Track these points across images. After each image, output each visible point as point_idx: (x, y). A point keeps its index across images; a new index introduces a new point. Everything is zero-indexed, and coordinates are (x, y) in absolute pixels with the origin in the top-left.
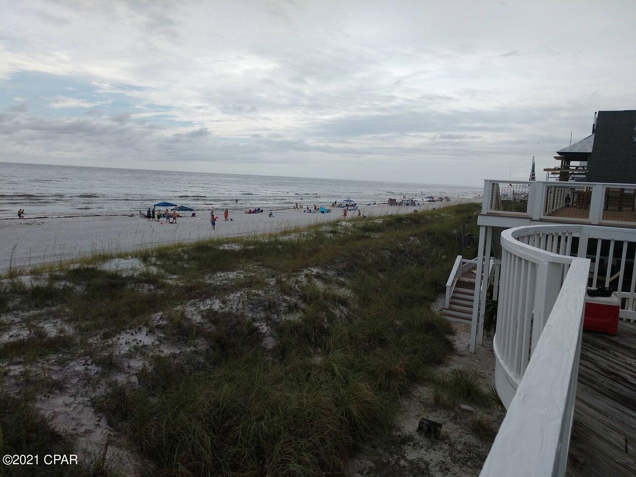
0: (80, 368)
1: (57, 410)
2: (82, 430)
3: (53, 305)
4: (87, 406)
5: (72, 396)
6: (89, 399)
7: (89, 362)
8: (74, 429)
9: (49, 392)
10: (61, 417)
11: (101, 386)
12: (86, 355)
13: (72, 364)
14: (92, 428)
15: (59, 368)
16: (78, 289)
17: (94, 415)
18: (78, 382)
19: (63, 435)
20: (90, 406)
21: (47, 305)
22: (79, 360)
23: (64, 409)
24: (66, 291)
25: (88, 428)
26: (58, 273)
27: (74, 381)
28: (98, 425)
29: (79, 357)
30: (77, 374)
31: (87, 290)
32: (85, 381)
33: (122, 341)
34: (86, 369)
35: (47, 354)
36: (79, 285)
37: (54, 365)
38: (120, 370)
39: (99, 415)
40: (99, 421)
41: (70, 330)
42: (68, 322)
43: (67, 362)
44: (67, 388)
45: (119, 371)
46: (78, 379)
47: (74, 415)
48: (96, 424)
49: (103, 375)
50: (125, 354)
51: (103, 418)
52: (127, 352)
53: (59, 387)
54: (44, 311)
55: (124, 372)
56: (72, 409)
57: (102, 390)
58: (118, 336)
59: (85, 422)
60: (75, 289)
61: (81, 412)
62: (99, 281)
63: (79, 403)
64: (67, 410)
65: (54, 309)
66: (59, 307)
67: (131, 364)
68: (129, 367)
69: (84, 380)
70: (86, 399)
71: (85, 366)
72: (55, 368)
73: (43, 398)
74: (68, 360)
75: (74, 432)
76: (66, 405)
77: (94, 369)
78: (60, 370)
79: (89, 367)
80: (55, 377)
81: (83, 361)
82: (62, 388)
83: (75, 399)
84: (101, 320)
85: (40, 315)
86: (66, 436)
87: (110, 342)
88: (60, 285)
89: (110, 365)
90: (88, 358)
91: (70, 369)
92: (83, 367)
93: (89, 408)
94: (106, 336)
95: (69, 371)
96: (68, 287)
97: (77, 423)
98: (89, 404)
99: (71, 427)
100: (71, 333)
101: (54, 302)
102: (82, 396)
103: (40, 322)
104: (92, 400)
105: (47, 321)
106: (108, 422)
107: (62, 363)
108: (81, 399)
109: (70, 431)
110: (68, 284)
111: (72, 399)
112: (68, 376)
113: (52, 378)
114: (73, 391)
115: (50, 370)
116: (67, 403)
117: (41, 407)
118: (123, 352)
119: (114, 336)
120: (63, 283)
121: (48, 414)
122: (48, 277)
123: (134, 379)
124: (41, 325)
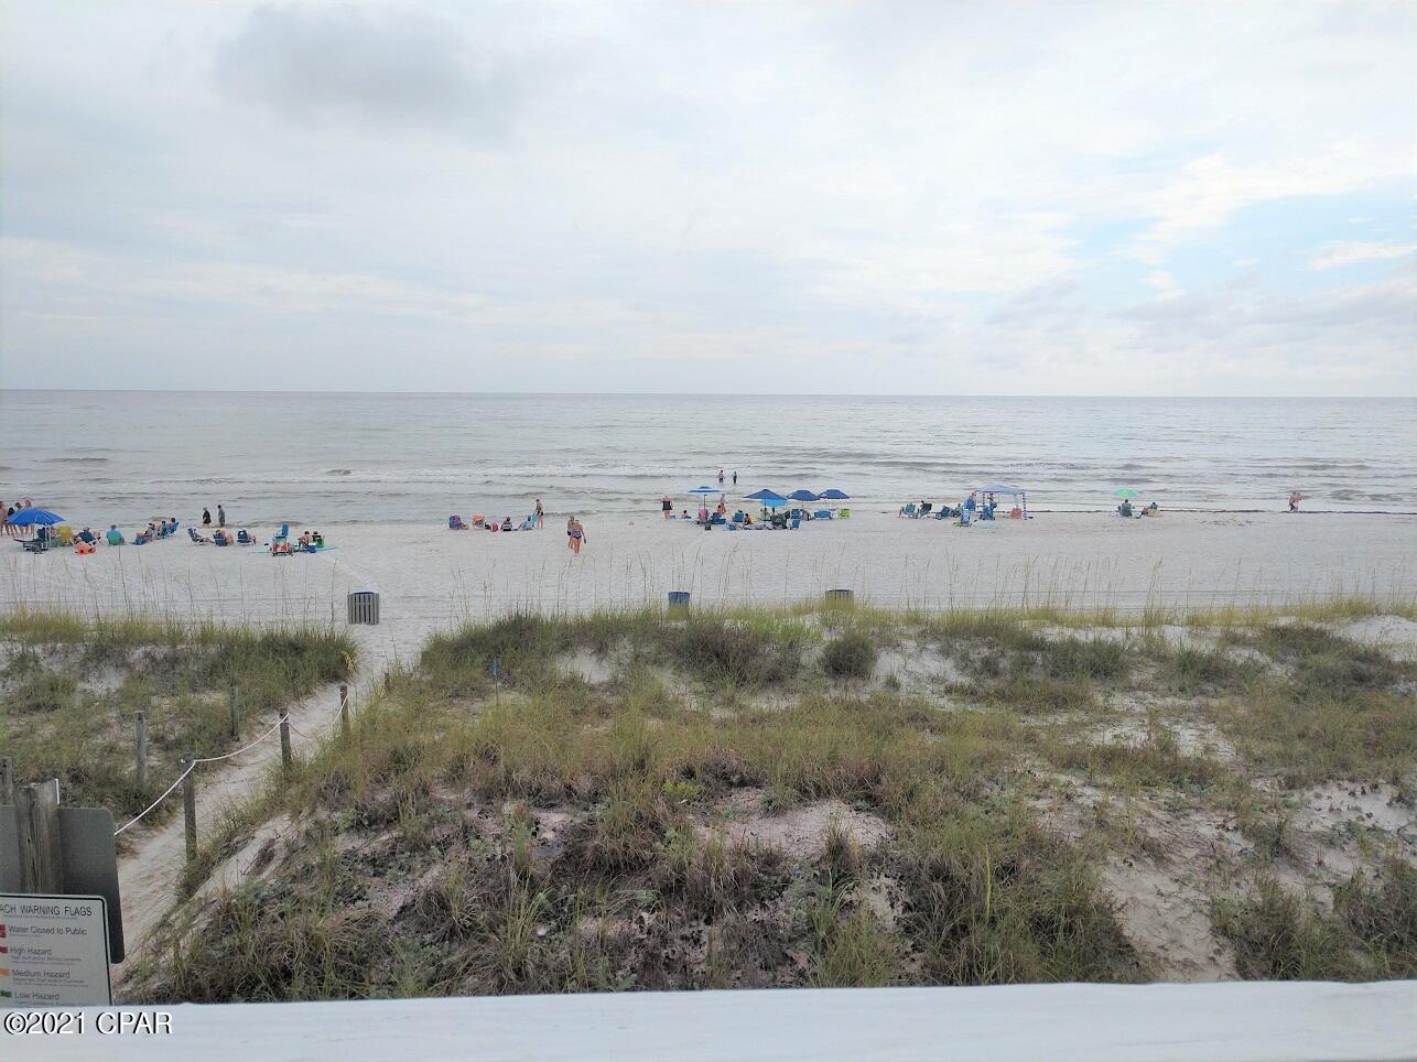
0: (1208, 831)
1: (1139, 896)
2: (1179, 956)
3: (1216, 695)
4: (1201, 911)
5: (1177, 880)
6: (1209, 899)
7: (1230, 825)
8: (1162, 947)
9: (1133, 856)
10: (1144, 912)
11: (1243, 883)
12: (1229, 809)
13: (1196, 817)
14: (1201, 961)
15: (1168, 818)
16: (1279, 671)
17: (1211, 937)
18: (1197, 857)
19: (1139, 950)
20: (1206, 915)
21: (1203, 693)
22: (1213, 814)
23: (1152, 899)
24: (1251, 672)
25: (1191, 956)
26: (1240, 631)
27: (1190, 853)
28: (1213, 959)
29: (1215, 808)
30: (1198, 840)
31: (1295, 675)
32: (1212, 862)
33: (1324, 803)
34: (1221, 838)
35: (1156, 784)
36: (1282, 662)
37: (1160, 808)
38: (1297, 863)
39: (1223, 940)
40: (1218, 952)
41: (1225, 752)
42: (1228, 734)
43: (1187, 811)
44: (1170, 860)
45: (1295, 866)
46: (1197, 851)
47: (1170, 919)
48: (1211, 955)
49: (1253, 861)
50: (1317, 833)
51: (1228, 951)
52: (1327, 830)
53: (1155, 853)
54: (1194, 703)
55: (1306, 871)
56: (1168, 905)
57: (1242, 893)
58: (1318, 789)
59: (1187, 942)
60: (1270, 669)
61: (1185, 918)
62: (1327, 660)
63: (1186, 900)
64: (1160, 903)
65: (1215, 703)
66: (1224, 702)
67: (1326, 860)
68: (1320, 863)
69: (1211, 857)
70: (1204, 898)
71: (1220, 830)
72: (1161, 815)
73: (1120, 864)
74: (1191, 808)
75: (1162, 953)
76: (1160, 894)
77: (1237, 842)
78: (1168, 822)
79: (1228, 835)
80: (1153, 832)
81: (1220, 820)
82: (1163, 858)
83: (1180, 888)
84: (1300, 747)
85: (1184, 709)
86: (1143, 953)
87: (1295, 798)
88: (1239, 655)
89: (1277, 846)
90: (1232, 815)
91: (1188, 825)
92: (1215, 832)
93: (1203, 917)
94: (1292, 783)
95: (1185, 829)
96: (1256, 662)
97: (1173, 937)
98: (1205, 911)
99: (1158, 941)
100: (1227, 759)
101: (1219, 689)
102: (1196, 888)
103: (1177, 723)
104: (1213, 903)
105: (1191, 724)
106: (1238, 962)
107: (1175, 809)
108: (1192, 894)
109: (1153, 948)
110: (1257, 655)
111: (1174, 888)
112: (1179, 839)
113: (1146, 831)
114: (1180, 872)
115: (1150, 815)
116: (1163, 891)
117: (1112, 879)
118: (1316, 827)
119: (1310, 788)
120: (1246, 653)
121: (1121, 897)
122: (1218, 634)
123: (1326, 896)
124: (1177, 728)
